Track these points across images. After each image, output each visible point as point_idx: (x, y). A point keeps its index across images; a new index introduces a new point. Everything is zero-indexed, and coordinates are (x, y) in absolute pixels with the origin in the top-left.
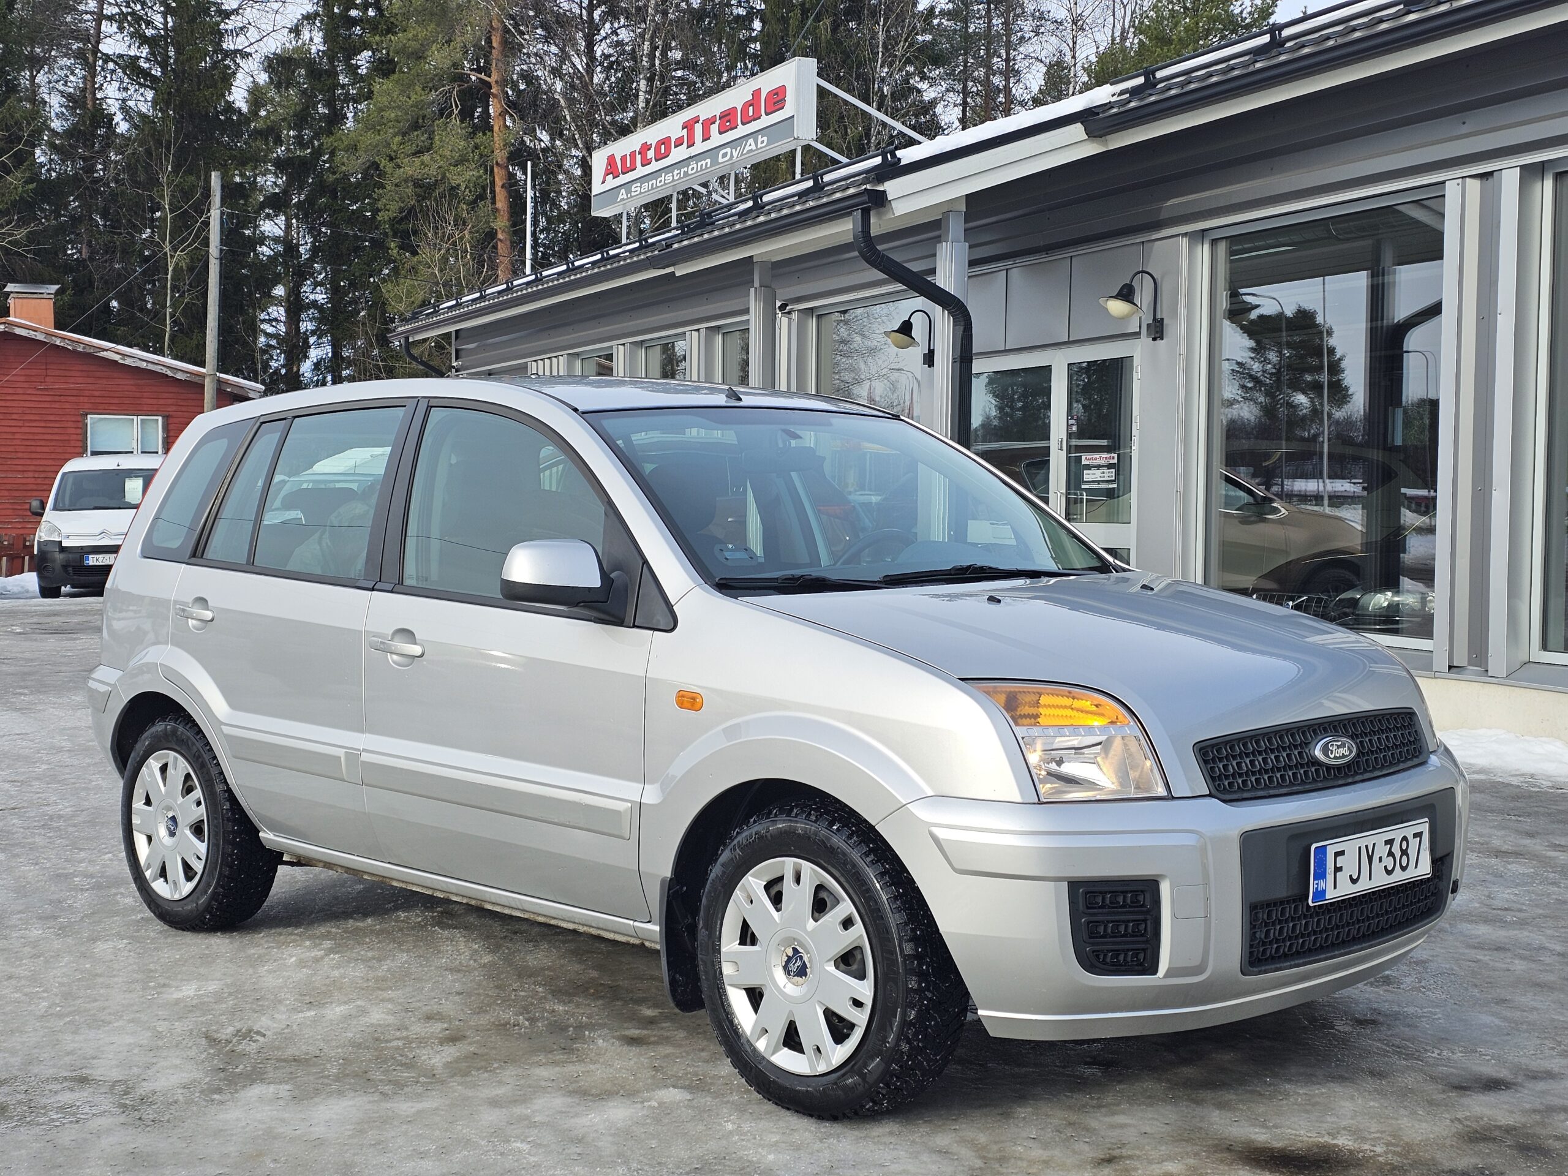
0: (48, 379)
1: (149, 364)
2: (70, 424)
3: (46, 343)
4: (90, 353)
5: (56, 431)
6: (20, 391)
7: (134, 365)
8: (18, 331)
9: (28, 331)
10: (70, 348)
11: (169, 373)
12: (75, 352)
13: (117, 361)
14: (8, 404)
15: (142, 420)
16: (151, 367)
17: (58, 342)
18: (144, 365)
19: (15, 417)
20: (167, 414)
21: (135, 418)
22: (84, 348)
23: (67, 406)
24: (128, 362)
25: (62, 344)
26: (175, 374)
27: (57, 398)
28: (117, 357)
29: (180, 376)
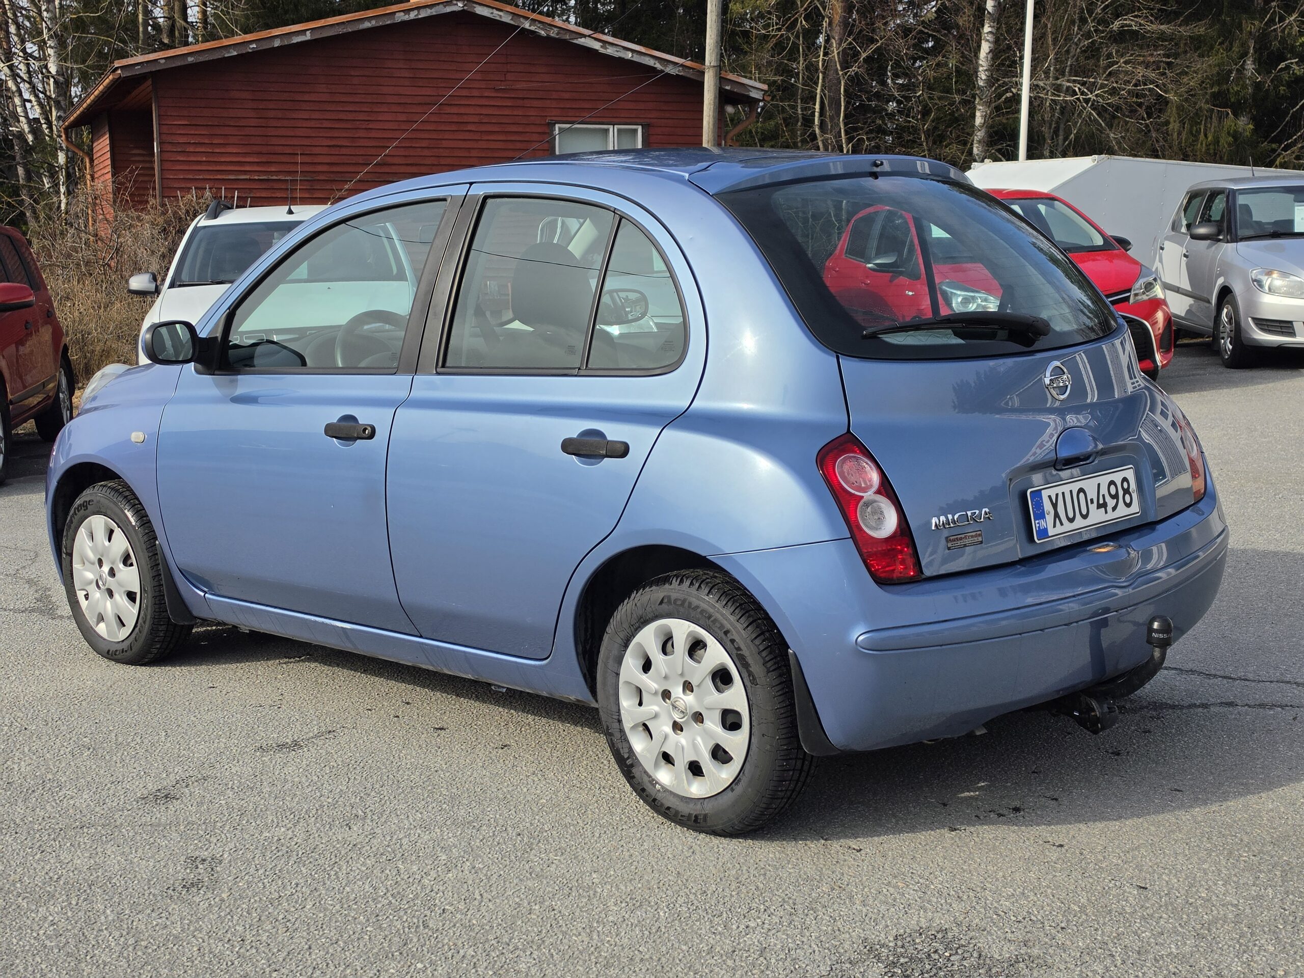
0: (509, 76)
1: (635, 55)
2: (535, 137)
3: (515, 27)
4: (565, 40)
5: (519, 146)
6: (476, 93)
7: (617, 55)
8: (480, 11)
9: (491, 10)
10: (543, 33)
11: (658, 66)
12: (548, 38)
13: (597, 51)
14: (462, 110)
15: (619, 130)
16: (637, 58)
17: (527, 25)
18: (629, 55)
19: (470, 127)
20: (648, 121)
21: (611, 127)
22: (557, 34)
23: (532, 112)
24: (610, 51)
25: (532, 28)
26: (666, 66)
27: (520, 103)
28: (597, 46)
29: (671, 70)
